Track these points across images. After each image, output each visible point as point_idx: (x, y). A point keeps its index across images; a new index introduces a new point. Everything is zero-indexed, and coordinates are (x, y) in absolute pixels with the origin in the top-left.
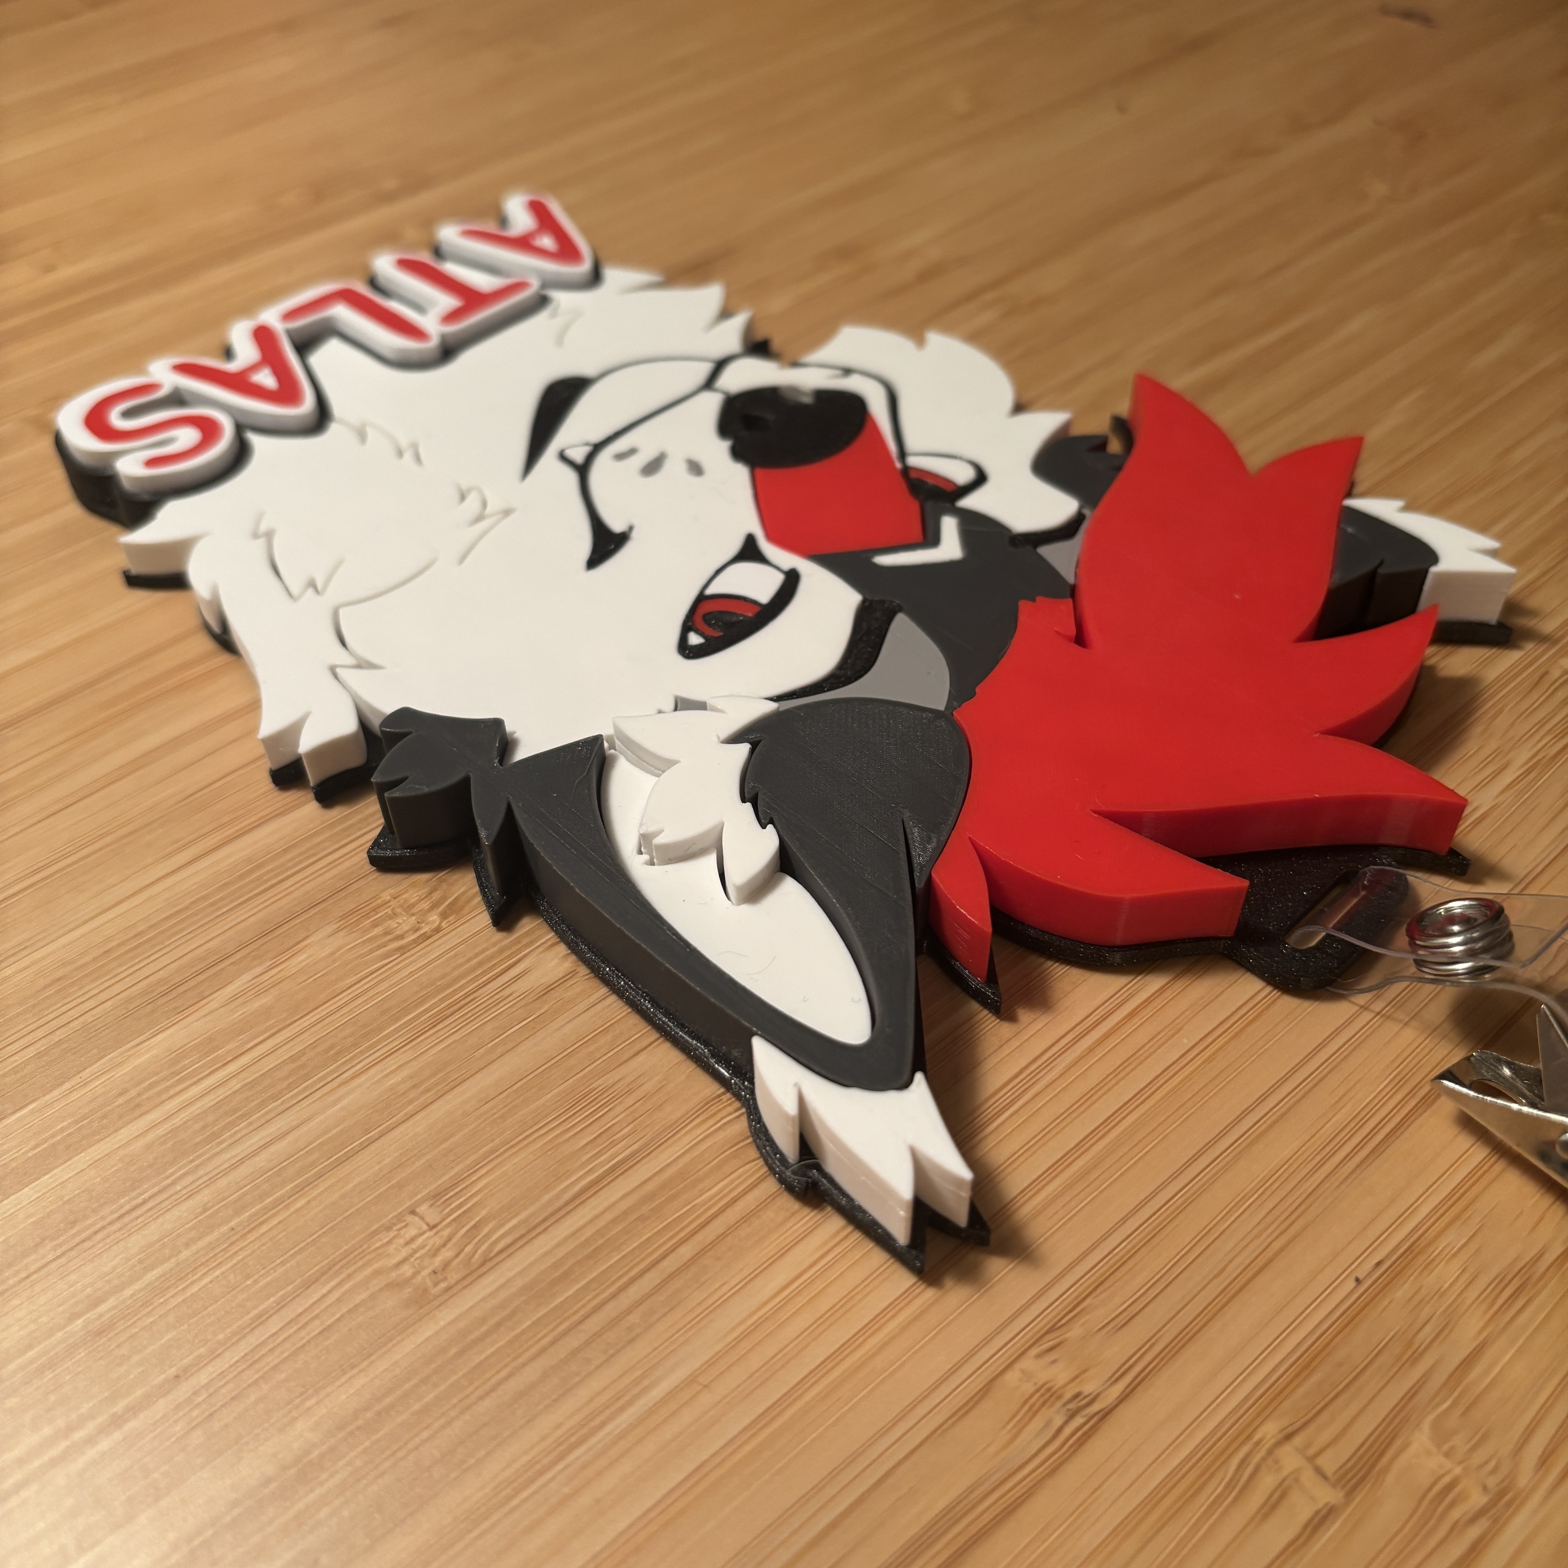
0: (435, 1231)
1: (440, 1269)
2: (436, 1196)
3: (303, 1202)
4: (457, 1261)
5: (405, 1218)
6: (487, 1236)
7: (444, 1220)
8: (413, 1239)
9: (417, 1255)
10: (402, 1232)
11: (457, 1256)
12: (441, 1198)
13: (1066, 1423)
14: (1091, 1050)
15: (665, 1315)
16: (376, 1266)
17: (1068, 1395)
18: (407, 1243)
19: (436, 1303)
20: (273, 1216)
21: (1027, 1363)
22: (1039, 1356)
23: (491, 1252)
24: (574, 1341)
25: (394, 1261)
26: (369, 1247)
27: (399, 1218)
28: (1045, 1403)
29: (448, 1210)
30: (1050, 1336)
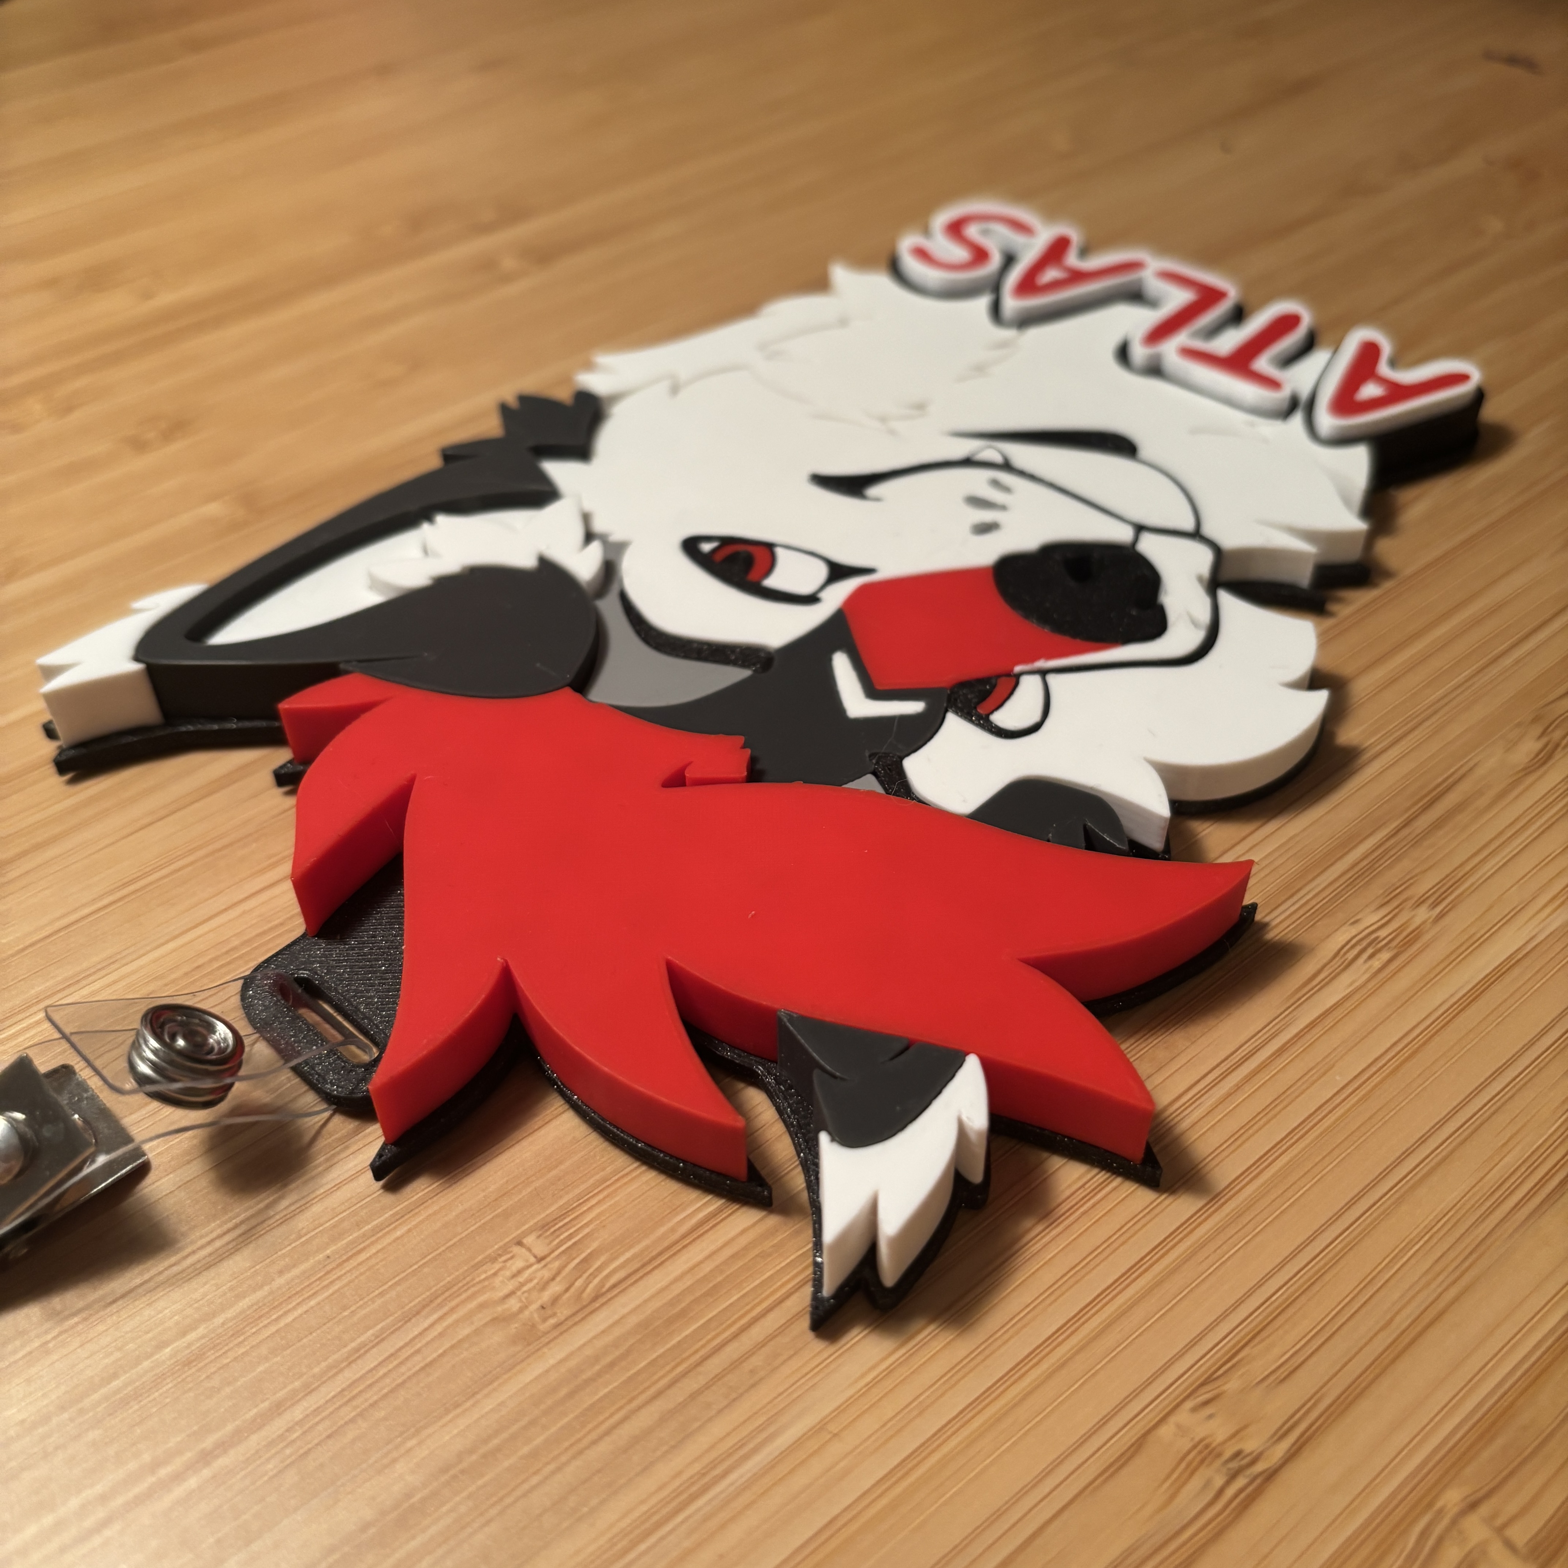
0: (543, 1263)
1: (549, 1304)
2: (543, 1227)
4: (567, 1295)
5: (511, 1249)
6: (599, 1270)
7: (553, 1251)
8: (519, 1272)
9: (525, 1288)
10: (509, 1264)
11: (567, 1290)
12: (550, 1228)
13: (1228, 1483)
14: (1239, 1086)
15: (790, 1358)
16: (481, 1299)
17: (1228, 1454)
18: (514, 1276)
19: (545, 1340)
20: (372, 1243)
21: (1183, 1416)
22: (1195, 1409)
23: (603, 1286)
24: (692, 1384)
25: (501, 1294)
26: (473, 1279)
27: (505, 1249)
28: (1202, 1461)
29: (557, 1241)
30: (1207, 1388)
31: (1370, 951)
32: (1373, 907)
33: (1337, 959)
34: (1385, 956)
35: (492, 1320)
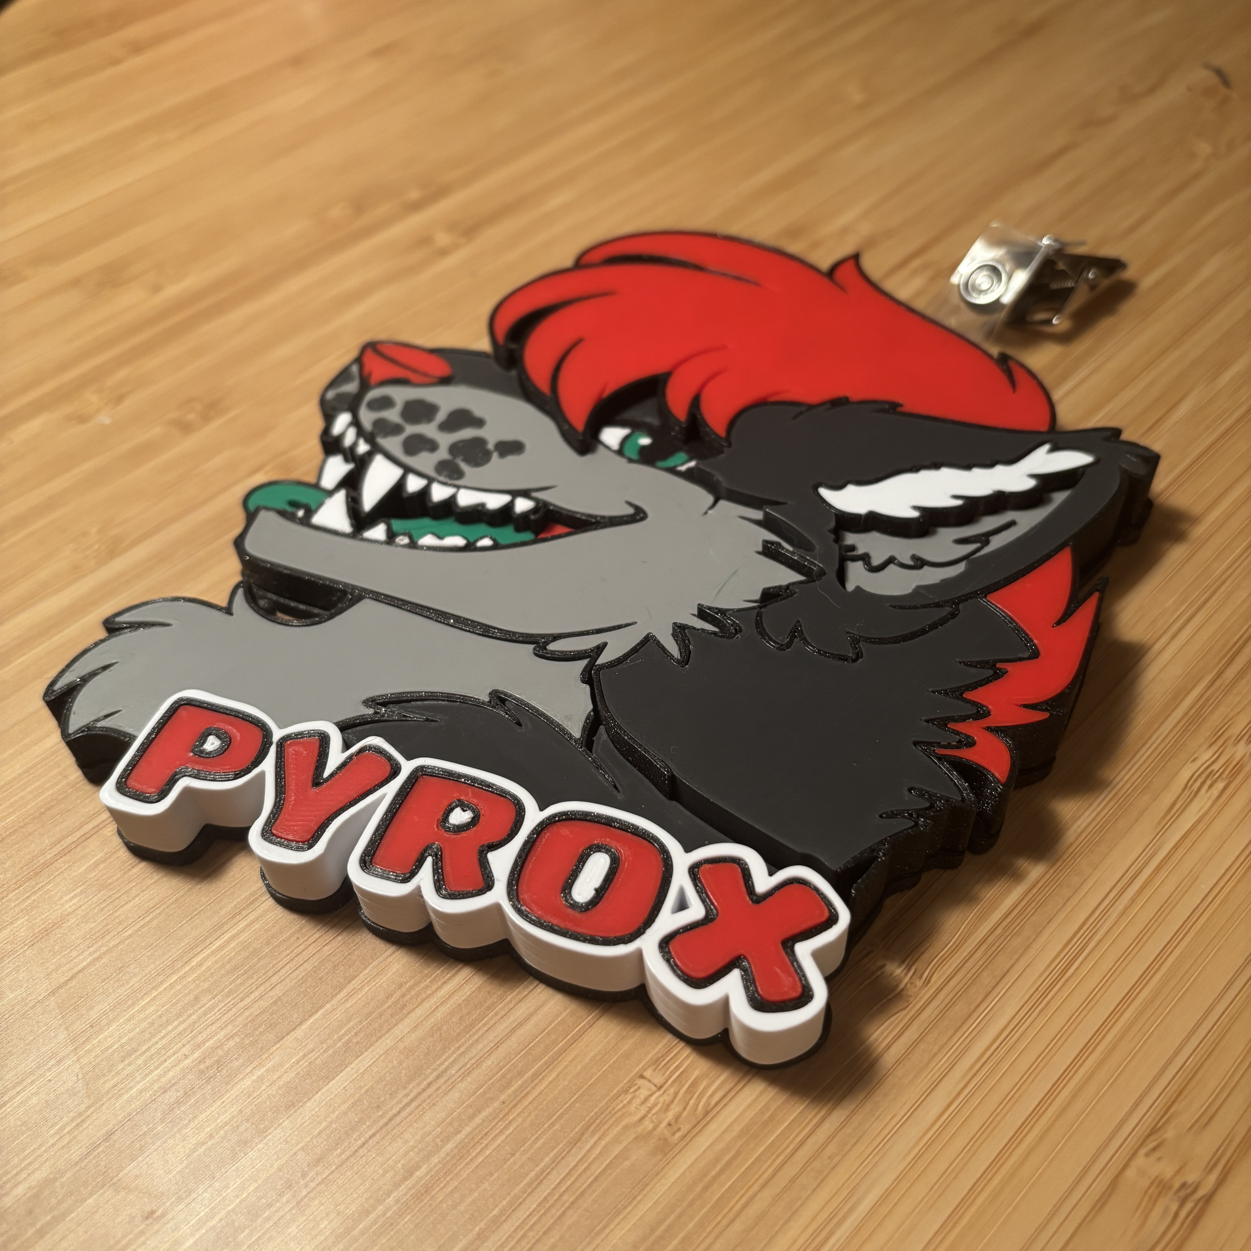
0: (662, 1090)
1: (673, 1121)
3: (554, 1075)
4: (685, 1113)
5: (636, 1082)
6: (704, 1091)
7: (667, 1080)
8: (647, 1099)
9: (653, 1111)
10: (637, 1093)
12: (660, 1063)
13: (1180, 1208)
14: (1133, 900)
15: (853, 1146)
16: (624, 1122)
17: (1177, 1185)
18: (643, 1103)
19: (677, 1149)
20: (533, 1088)
21: (1140, 1160)
22: (1147, 1155)
23: (709, 1104)
24: (789, 1172)
25: (637, 1117)
26: (614, 1109)
27: (631, 1083)
28: (1160, 1194)
29: (668, 1072)
30: (1153, 1138)
31: (1209, 782)
32: (1205, 747)
33: (1186, 791)
34: (1220, 785)
35: (636, 1138)
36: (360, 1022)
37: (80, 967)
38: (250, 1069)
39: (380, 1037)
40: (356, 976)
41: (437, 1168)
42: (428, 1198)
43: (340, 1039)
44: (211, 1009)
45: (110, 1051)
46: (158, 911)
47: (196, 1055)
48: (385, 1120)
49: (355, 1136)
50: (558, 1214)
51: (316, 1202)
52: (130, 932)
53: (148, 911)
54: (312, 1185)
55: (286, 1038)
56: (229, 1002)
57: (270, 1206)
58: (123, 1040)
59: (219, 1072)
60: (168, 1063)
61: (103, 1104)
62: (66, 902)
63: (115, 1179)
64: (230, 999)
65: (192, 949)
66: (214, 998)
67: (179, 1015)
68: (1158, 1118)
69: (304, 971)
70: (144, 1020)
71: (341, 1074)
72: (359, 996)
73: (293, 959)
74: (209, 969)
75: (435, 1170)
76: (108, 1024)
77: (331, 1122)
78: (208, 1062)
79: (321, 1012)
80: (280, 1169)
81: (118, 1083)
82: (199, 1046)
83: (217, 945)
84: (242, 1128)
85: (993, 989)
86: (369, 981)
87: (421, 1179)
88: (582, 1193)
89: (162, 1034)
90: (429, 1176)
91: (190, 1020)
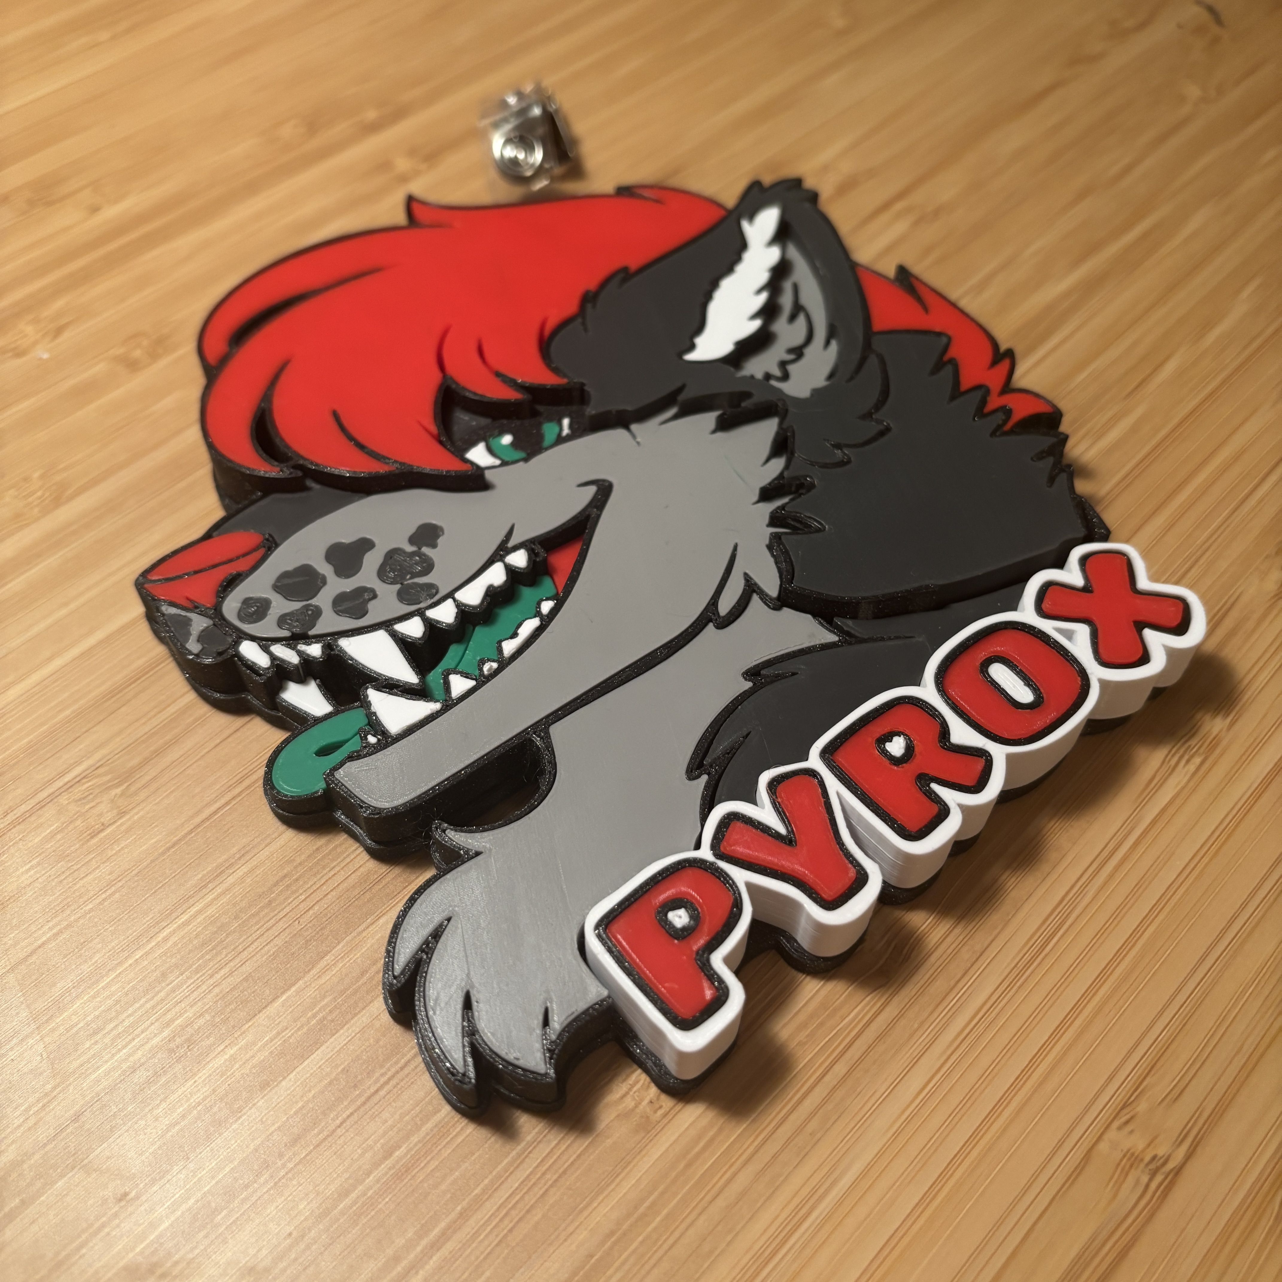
1: (655, 1099)
9: (635, 1089)
13: (1151, 1180)
14: (1111, 876)
15: (836, 1121)
17: (1147, 1159)
18: (625, 1080)
19: (658, 1128)
21: (1112, 1134)
22: (1120, 1128)
25: (618, 1095)
28: (1131, 1166)
30: (1125, 1111)
33: (1163, 765)
34: (1197, 760)
35: (618, 1116)
36: (335, 999)
37: (40, 942)
38: (222, 1047)
39: (356, 1015)
40: (329, 952)
41: (417, 1148)
42: (409, 1177)
43: (314, 1016)
44: (179, 986)
45: (75, 1029)
46: (120, 884)
47: (166, 1033)
48: (363, 1099)
49: (332, 1116)
50: (541, 1192)
51: (294, 1182)
52: (90, 906)
53: (110, 884)
54: (290, 1165)
55: (258, 1015)
56: (198, 979)
57: (247, 1187)
58: (89, 1018)
59: (190, 1050)
60: (136, 1041)
61: (70, 1084)
62: (22, 873)
63: (86, 1161)
64: (199, 975)
65: (157, 923)
66: (182, 975)
67: (146, 992)
68: (1131, 1092)
69: (275, 946)
70: (108, 997)
71: (317, 1053)
72: (333, 973)
73: (263, 934)
74: (175, 944)
75: (415, 1150)
76: (72, 1002)
77: (308, 1101)
78: (178, 1041)
79: (293, 989)
80: (256, 1150)
81: (85, 1063)
82: (168, 1025)
83: (183, 920)
84: (215, 1109)
85: (972, 965)
86: (342, 957)
87: (401, 1158)
88: (564, 1172)
89: (129, 1012)
90: (409, 1156)
91: (158, 998)
